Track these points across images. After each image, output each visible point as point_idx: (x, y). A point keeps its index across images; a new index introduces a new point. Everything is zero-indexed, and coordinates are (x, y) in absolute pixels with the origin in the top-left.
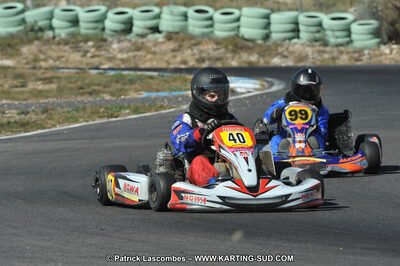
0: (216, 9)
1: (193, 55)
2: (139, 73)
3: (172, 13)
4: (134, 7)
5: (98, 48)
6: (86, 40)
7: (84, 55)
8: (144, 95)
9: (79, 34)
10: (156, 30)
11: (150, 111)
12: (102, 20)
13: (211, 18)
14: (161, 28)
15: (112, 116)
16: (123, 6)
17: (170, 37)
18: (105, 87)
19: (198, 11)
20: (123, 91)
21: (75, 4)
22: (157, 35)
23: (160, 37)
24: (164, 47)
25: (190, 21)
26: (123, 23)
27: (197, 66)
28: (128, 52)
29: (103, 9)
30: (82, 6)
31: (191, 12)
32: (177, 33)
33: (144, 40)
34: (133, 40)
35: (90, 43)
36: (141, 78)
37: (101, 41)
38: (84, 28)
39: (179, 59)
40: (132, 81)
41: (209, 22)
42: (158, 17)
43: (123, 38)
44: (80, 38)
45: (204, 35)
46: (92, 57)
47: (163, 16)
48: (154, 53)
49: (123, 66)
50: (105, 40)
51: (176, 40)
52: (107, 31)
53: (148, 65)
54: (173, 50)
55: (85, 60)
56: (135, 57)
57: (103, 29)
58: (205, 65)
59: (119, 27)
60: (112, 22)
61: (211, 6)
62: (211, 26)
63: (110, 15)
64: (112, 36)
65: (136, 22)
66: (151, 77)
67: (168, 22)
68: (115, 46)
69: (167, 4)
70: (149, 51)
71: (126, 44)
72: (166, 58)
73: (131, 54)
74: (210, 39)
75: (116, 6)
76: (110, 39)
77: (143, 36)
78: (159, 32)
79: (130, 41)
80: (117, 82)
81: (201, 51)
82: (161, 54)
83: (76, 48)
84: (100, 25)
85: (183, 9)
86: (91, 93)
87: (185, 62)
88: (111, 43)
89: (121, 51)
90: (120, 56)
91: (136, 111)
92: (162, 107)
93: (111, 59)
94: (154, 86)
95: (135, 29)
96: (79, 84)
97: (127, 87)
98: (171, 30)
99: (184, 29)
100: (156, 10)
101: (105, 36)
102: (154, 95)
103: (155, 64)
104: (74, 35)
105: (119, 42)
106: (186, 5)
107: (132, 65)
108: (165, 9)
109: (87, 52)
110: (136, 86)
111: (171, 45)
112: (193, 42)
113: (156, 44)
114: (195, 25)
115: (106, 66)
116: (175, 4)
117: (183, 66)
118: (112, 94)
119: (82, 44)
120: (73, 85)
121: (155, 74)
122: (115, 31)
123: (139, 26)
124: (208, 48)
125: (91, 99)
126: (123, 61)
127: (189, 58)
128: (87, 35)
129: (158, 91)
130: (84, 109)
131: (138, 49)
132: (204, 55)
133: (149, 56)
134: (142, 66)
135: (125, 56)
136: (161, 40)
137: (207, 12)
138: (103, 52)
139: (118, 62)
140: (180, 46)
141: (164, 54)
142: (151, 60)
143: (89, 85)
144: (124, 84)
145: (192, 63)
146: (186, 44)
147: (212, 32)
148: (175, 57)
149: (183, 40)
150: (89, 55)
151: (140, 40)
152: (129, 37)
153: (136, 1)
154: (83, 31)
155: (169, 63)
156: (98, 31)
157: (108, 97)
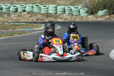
0: (42, 5)
1: (35, 18)
2: (20, 23)
3: (29, 6)
4: (18, 4)
5: (8, 16)
6: (5, 14)
7: (4, 18)
8: (21, 30)
9: (3, 12)
10: (24, 11)
11: (23, 34)
12: (9, 8)
13: (40, 8)
14: (26, 10)
15: (12, 36)
16: (15, 4)
17: (28, 13)
18: (10, 27)
19: (36, 6)
20: (15, 29)
21: (1, 4)
22: (25, 13)
23: (26, 13)
24: (27, 16)
25: (34, 8)
28: (16, 17)
29: (9, 5)
30: (3, 4)
31: (34, 6)
32: (31, 12)
33: (21, 14)
34: (18, 14)
35: (6, 15)
36: (20, 25)
37: (9, 14)
38: (4, 10)
39: (31, 19)
40: (17, 26)
41: (40, 9)
42: (25, 7)
43: (15, 13)
44: (3, 13)
45: (38, 12)
46: (6, 19)
47: (26, 7)
48: (24, 18)
49: (15, 21)
50: (10, 14)
52: (11, 11)
53: (22, 21)
54: (29, 17)
55: (4, 19)
56: (18, 19)
57: (10, 11)
58: (38, 21)
59: (14, 10)
60: (12, 9)
61: (40, 4)
62: (40, 10)
63: (11, 7)
64: (12, 13)
65: (19, 9)
66: (23, 25)
67: (28, 9)
68: (13, 16)
69: (28, 4)
70: (22, 17)
71: (16, 15)
72: (27, 19)
73: (17, 18)
74: (40, 13)
75: (13, 4)
76: (11, 14)
77: (21, 13)
78: (25, 12)
79: (17, 14)
80: (13, 26)
81: (37, 17)
82: (26, 18)
83: (2, 16)
84: (8, 10)
85: (32, 5)
86: (6, 29)
87: (33, 20)
88: (12, 15)
89: (15, 17)
90: (14, 18)
91: (19, 34)
92: (26, 33)
93: (12, 19)
95: (18, 11)
96: (2, 26)
97: (16, 27)
98: (29, 11)
99: (33, 11)
100: (25, 5)
101: (10, 13)
102: (24, 29)
103: (24, 21)
104: (1, 12)
105: (14, 14)
106: (33, 4)
107: (18, 21)
108: (27, 5)
109: (5, 17)
110: (19, 27)
111: (29, 15)
112: (35, 14)
113: (25, 15)
114: (36, 10)
115: (10, 21)
116: (30, 4)
118: (12, 29)
119: (3, 15)
120: (1, 27)
121: (24, 23)
122: (13, 11)
123: (20, 10)
124: (39, 16)
125: (6, 31)
126: (15, 20)
127: (34, 19)
129: (25, 28)
130: (4, 34)
131: (19, 16)
132: (38, 18)
133: (22, 19)
134: (21, 21)
135: (16, 18)
136: (26, 14)
137: (39, 6)
138: (9, 17)
139: (14, 20)
140: (31, 16)
142: (23, 20)
143: (5, 27)
144: (15, 26)
145: (35, 21)
146: (33, 15)
147: (40, 12)
148: (30, 19)
149: (32, 14)
150: (5, 18)
151: (20, 14)
152: (17, 13)
153: (19, 3)
154: (4, 11)
155: (28, 21)
156: (8, 11)
157: (11, 30)
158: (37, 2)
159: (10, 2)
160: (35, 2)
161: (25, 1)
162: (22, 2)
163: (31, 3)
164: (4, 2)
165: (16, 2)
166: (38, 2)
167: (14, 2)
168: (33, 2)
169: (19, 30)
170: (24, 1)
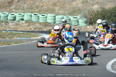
0: (40, 14)
1: (33, 27)
2: (17, 32)
3: (27, 15)
4: (17, 13)
6: (2, 22)
8: (18, 38)
10: (23, 20)
11: (20, 43)
12: (7, 16)
13: (38, 17)
15: (9, 44)
16: (13, 12)
17: (26, 22)
18: (7, 36)
19: (35, 15)
20: (12, 37)
22: (23, 21)
24: (25, 25)
25: (33, 17)
26: (13, 17)
27: (34, 30)
28: (14, 26)
29: (7, 13)
30: (1, 12)
31: (33, 15)
32: (29, 21)
33: (19, 22)
34: (16, 22)
35: (3, 23)
36: (18, 34)
37: (7, 23)
39: (29, 28)
40: (15, 35)
41: (38, 18)
42: (23, 16)
43: (13, 22)
44: (0, 21)
45: (36, 21)
47: (25, 16)
48: (22, 26)
49: (13, 30)
50: (8, 22)
51: (28, 23)
52: (8, 20)
53: (20, 30)
54: (27, 26)
55: (2, 28)
56: (16, 27)
57: (7, 19)
58: (36, 30)
60: (10, 17)
61: (39, 13)
62: (39, 19)
63: (10, 15)
64: (10, 21)
65: (17, 17)
66: (20, 33)
67: (26, 18)
68: (11, 24)
69: (26, 12)
70: (20, 26)
71: (14, 24)
72: (25, 28)
73: (15, 26)
75: (11, 13)
76: (9, 22)
77: (19, 21)
78: (24, 20)
79: (15, 23)
80: (11, 34)
81: (36, 26)
84: (6, 18)
85: (31, 14)
86: (3, 38)
87: (31, 29)
88: (10, 23)
89: (12, 25)
90: (12, 27)
91: (16, 43)
92: (23, 42)
93: (9, 28)
94: (21, 36)
95: (16, 19)
97: (13, 36)
98: (27, 20)
99: (31, 19)
100: (23, 14)
101: (8, 21)
103: (22, 30)
105: (12, 23)
106: (31, 13)
107: (15, 30)
108: (25, 14)
109: (2, 26)
110: (16, 36)
112: (33, 23)
113: (22, 24)
114: (34, 19)
115: (8, 30)
116: (28, 12)
117: (30, 30)
119: (1, 23)
121: (22, 32)
122: (11, 20)
123: (18, 18)
124: (38, 25)
125: (3, 39)
126: (13, 28)
127: (32, 28)
128: (2, 21)
129: (22, 37)
130: (1, 42)
131: (17, 25)
132: (36, 27)
133: (20, 27)
134: (18, 30)
135: (13, 27)
136: (24, 23)
137: (37, 15)
138: (7, 26)
139: (11, 29)
140: (29, 24)
141: (25, 26)
142: (21, 28)
143: (3, 35)
144: (13, 35)
145: (33, 29)
146: (31, 24)
147: (39, 21)
148: (28, 27)
149: (30, 23)
150: (3, 26)
151: (18, 22)
153: (17, 11)
154: (1, 19)
155: (26, 29)
156: (6, 20)
157: (8, 39)
158: (35, 11)
159: (8, 11)
160: (33, 11)
161: (24, 10)
162: (20, 11)
163: (30, 11)
164: (2, 10)
165: (14, 10)
166: (37, 11)
167: (12, 10)
168: (32, 11)
169: (16, 38)
170: (22, 9)
